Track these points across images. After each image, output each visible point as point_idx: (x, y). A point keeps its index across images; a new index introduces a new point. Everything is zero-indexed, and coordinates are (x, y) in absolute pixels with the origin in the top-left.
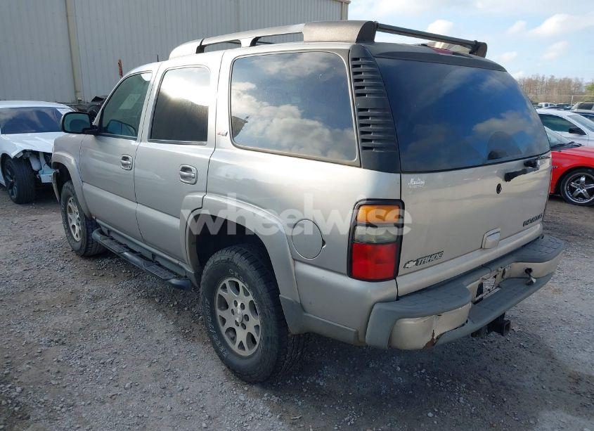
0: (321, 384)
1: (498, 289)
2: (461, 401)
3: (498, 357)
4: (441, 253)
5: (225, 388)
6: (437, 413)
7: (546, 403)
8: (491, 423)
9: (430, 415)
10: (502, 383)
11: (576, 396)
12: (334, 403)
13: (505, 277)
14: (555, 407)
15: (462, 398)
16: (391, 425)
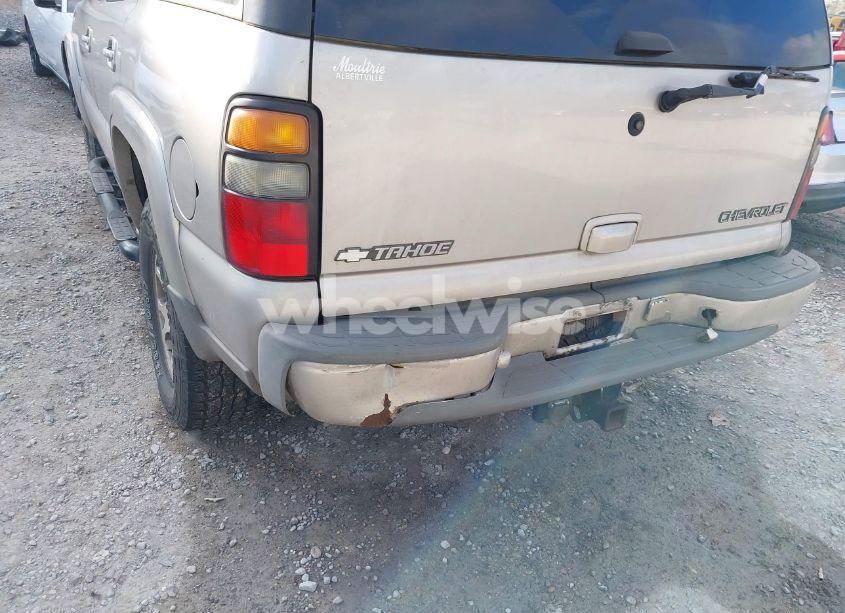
0: (297, 451)
1: (631, 339)
2: (521, 532)
3: (649, 465)
4: (447, 246)
5: (141, 427)
6: (460, 546)
7: (685, 570)
8: (548, 584)
9: (445, 544)
10: (623, 515)
11: (759, 569)
12: (294, 488)
13: (650, 317)
14: (696, 583)
15: (525, 527)
16: (363, 548)
